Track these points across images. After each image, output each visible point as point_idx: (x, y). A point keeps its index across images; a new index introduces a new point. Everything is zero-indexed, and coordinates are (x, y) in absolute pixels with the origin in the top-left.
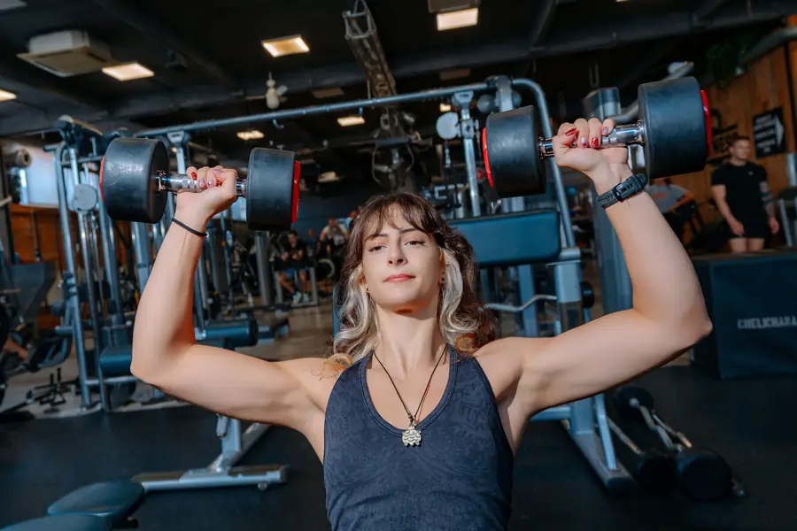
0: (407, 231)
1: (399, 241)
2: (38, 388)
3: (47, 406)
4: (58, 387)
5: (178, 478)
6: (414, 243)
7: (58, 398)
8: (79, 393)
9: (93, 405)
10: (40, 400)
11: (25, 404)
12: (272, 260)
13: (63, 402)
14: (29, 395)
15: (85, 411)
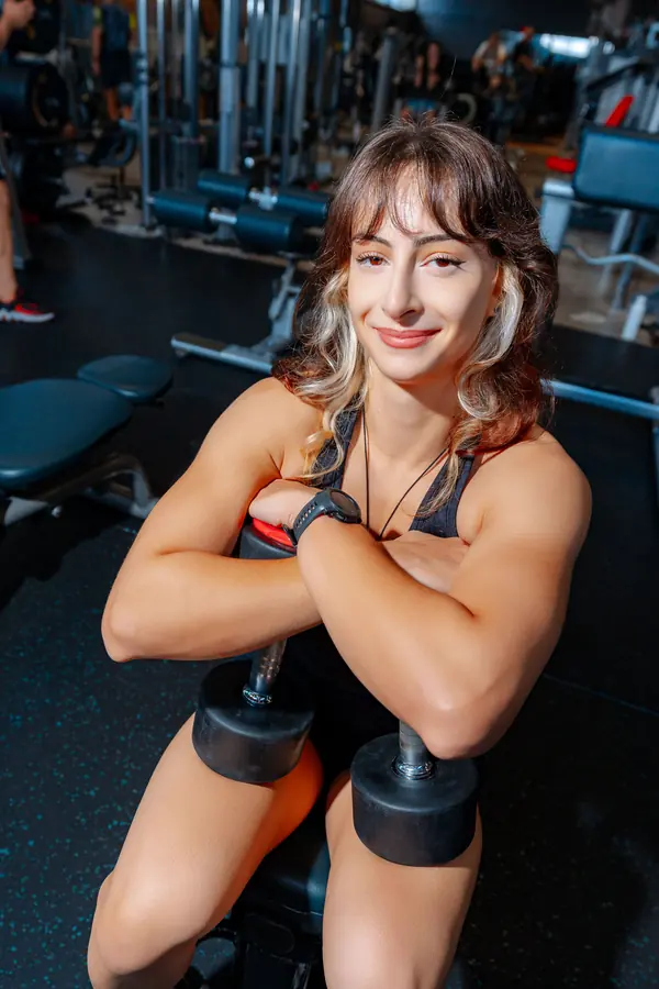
0: (431, 239)
1: (413, 260)
2: (100, 186)
3: (105, 213)
4: (119, 191)
5: (220, 349)
6: (442, 262)
7: (118, 208)
8: (140, 206)
9: (151, 228)
10: (101, 203)
11: (82, 204)
12: (397, 80)
13: (122, 213)
14: (89, 193)
15: (143, 233)
